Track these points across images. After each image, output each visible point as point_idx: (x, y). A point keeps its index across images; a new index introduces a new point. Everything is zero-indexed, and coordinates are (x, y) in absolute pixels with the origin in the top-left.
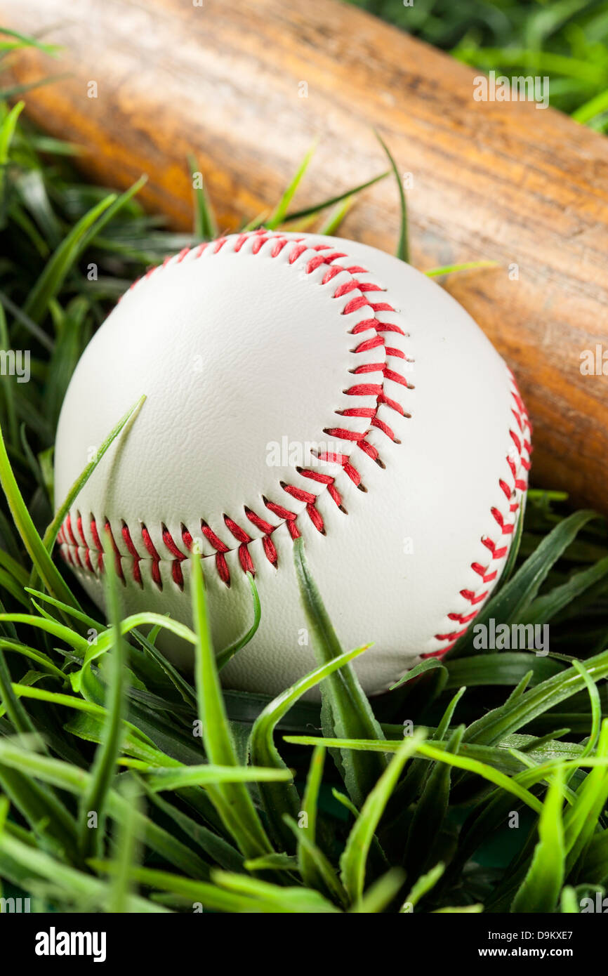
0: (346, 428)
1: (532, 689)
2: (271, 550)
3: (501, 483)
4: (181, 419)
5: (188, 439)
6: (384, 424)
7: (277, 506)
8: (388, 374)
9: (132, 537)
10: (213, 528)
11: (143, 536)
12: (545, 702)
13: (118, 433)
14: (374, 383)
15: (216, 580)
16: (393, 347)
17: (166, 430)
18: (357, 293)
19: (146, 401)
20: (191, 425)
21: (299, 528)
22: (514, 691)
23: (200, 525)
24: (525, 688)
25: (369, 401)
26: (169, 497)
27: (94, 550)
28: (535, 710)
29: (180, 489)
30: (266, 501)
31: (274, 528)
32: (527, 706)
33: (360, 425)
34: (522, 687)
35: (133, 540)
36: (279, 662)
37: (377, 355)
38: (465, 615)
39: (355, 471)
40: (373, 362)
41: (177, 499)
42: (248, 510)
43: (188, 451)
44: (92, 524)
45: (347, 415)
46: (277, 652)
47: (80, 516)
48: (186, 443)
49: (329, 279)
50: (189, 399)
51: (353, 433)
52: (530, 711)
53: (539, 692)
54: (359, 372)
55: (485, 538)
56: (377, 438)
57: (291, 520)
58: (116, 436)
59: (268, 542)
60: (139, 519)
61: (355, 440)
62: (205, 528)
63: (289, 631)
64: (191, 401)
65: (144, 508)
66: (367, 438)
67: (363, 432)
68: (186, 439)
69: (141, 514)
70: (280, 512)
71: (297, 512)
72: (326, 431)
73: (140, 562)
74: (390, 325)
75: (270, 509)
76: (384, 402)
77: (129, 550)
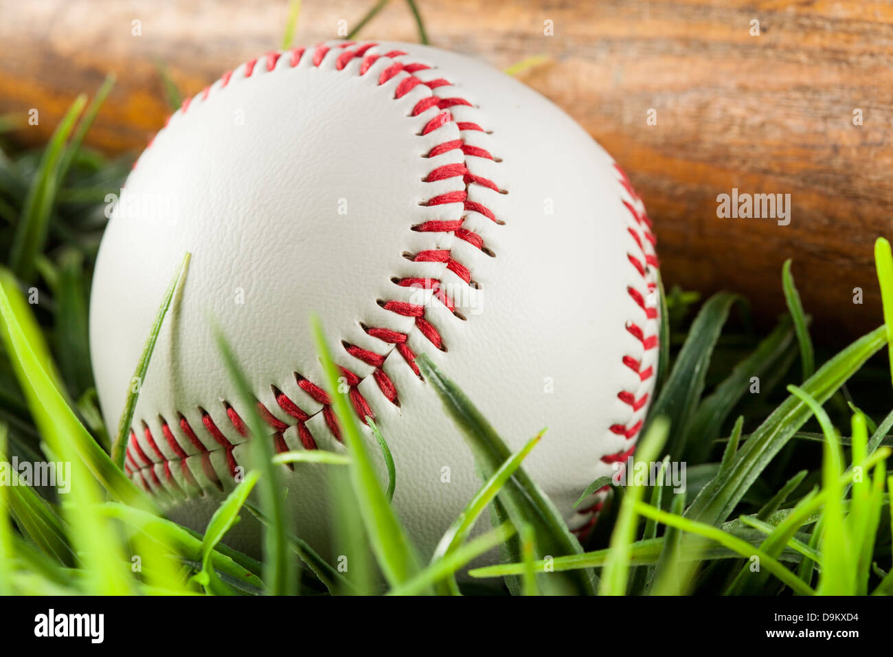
0: (438, 218)
1: (747, 442)
2: (387, 385)
3: (631, 258)
4: (239, 264)
5: (255, 282)
6: (480, 205)
7: (381, 329)
8: (468, 150)
9: (216, 422)
10: (311, 379)
11: (230, 417)
12: (767, 450)
13: (168, 306)
14: (454, 162)
15: (330, 442)
16: (464, 120)
17: (224, 283)
18: (404, 75)
19: (192, 259)
20: (253, 268)
21: (414, 349)
22: (726, 452)
23: (295, 380)
24: (737, 444)
25: (456, 184)
26: (250, 359)
27: (174, 460)
28: (757, 465)
29: (261, 344)
30: (366, 328)
31: (384, 358)
32: (746, 464)
33: (454, 211)
34: (734, 442)
35: (219, 426)
36: (429, 530)
37: (450, 132)
38: (629, 427)
39: (461, 266)
40: (447, 140)
41: (260, 358)
42: (347, 345)
43: (257, 298)
44: (164, 428)
45: (434, 204)
46: (424, 517)
47: (146, 426)
48: (253, 288)
49: (368, 68)
50: (243, 238)
51: (447, 222)
52: (751, 469)
53: (756, 442)
54: (434, 155)
55: (630, 325)
56: (475, 222)
57: (401, 342)
58: (167, 310)
59: (382, 377)
60: (220, 398)
61: (451, 230)
62: (302, 382)
63: (432, 484)
64: (245, 241)
65: (222, 382)
66: (465, 225)
67: (458, 218)
68: (251, 285)
69: (220, 392)
70: (386, 335)
71: (407, 331)
72: (415, 228)
73: (233, 452)
74: (453, 99)
75: (372, 335)
76: (472, 181)
77: (217, 440)
